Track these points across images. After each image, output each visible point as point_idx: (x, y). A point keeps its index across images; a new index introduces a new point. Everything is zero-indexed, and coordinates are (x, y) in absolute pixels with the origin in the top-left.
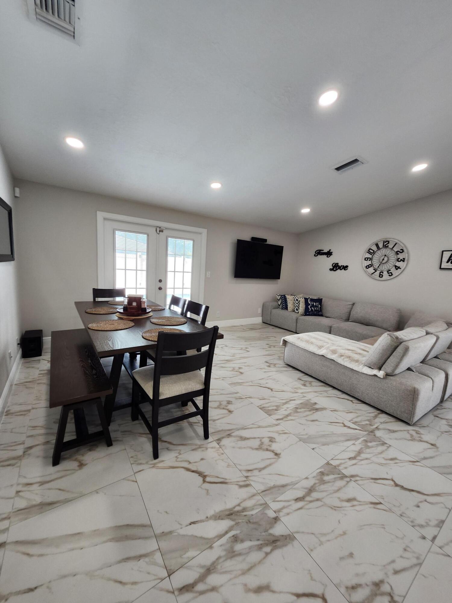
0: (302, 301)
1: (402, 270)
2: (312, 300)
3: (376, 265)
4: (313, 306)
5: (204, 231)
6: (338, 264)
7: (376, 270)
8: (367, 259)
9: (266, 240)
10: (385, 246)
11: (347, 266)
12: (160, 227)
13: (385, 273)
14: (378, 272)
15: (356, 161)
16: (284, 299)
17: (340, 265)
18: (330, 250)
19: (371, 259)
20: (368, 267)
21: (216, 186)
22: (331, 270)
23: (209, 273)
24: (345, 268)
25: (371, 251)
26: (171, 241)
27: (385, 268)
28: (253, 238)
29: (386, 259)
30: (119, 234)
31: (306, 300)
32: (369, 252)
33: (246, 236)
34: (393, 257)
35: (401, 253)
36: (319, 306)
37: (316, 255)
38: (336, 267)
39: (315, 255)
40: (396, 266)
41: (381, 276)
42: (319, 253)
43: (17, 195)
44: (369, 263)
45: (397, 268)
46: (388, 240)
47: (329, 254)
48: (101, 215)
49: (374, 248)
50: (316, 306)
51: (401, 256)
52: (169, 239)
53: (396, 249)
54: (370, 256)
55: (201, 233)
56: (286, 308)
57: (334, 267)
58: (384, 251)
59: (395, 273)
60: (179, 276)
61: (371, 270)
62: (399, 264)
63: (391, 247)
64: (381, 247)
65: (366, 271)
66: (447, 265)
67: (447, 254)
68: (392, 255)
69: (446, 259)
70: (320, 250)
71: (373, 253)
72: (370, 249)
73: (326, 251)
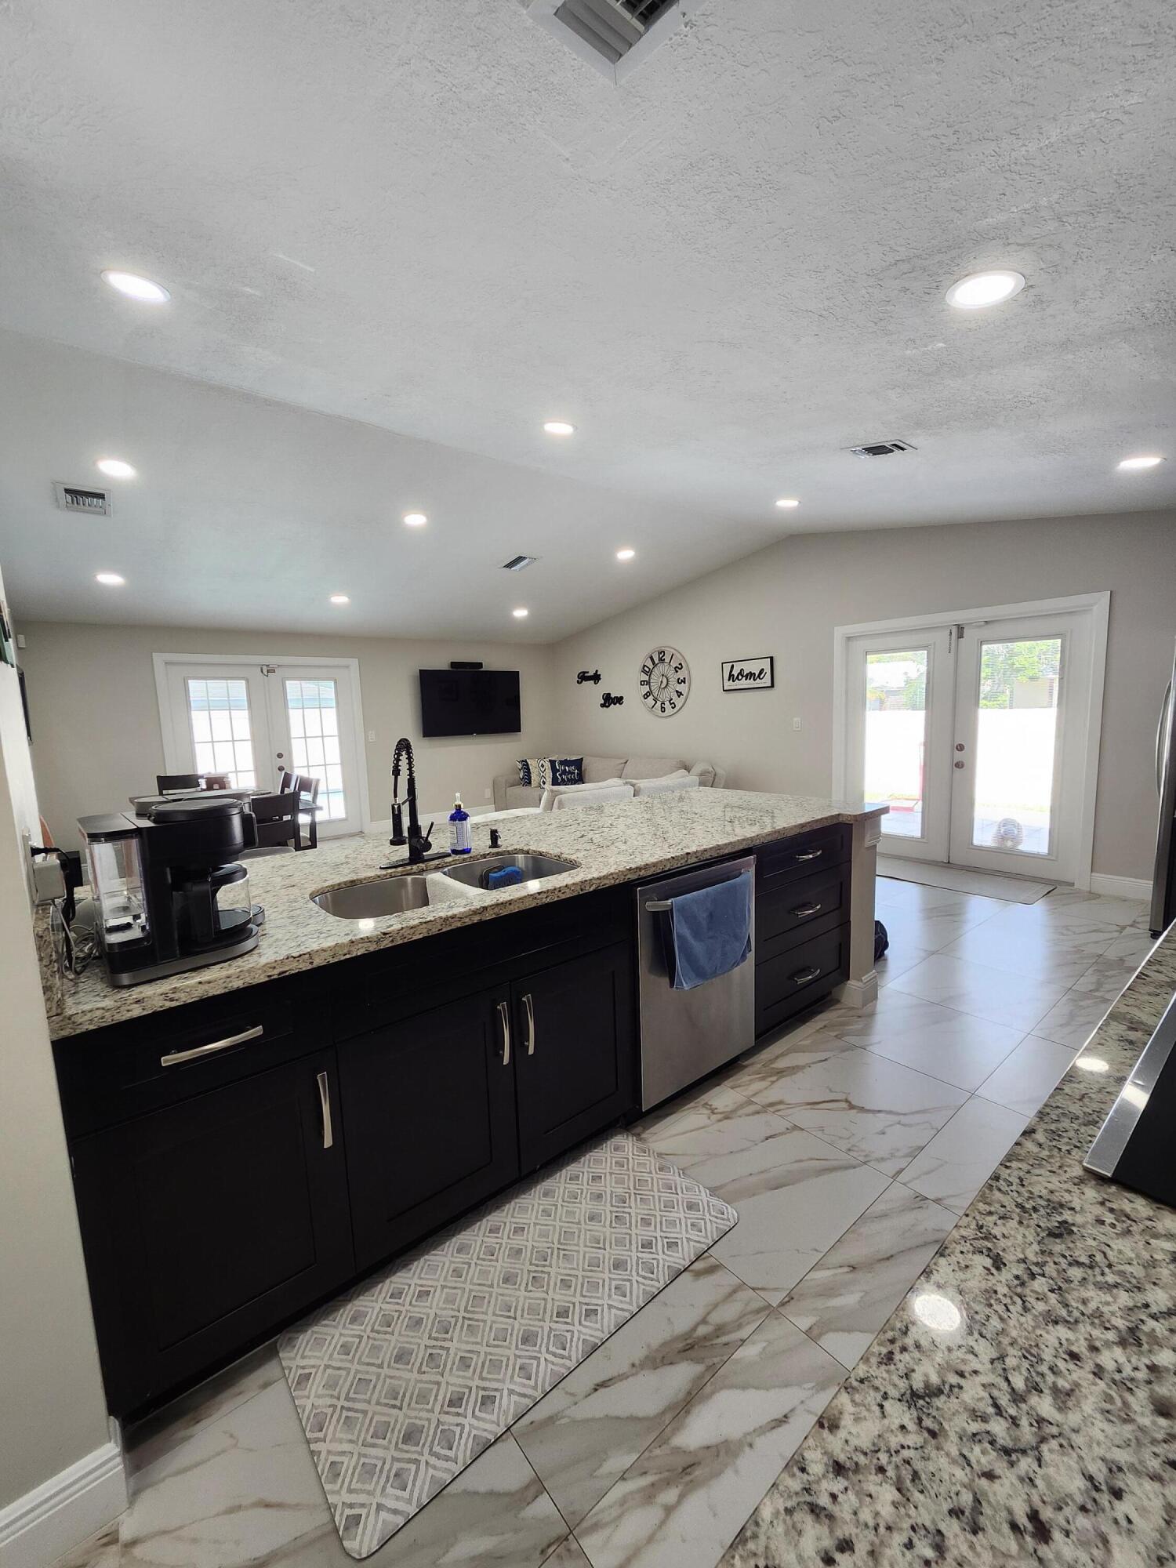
0: (548, 765)
1: (685, 695)
2: (564, 763)
3: (655, 691)
4: (564, 772)
5: (354, 663)
6: (609, 694)
7: (656, 700)
8: (643, 683)
9: (480, 665)
10: (661, 661)
11: (622, 698)
12: (268, 666)
13: (667, 703)
14: (659, 703)
15: (520, 559)
16: (526, 766)
17: (613, 696)
18: (597, 671)
19: (648, 683)
20: (646, 696)
21: (340, 600)
22: (603, 706)
23: (372, 736)
24: (620, 700)
25: (645, 668)
26: (292, 686)
27: (665, 696)
28: (453, 664)
29: (665, 680)
30: (193, 684)
31: (552, 763)
32: (644, 671)
33: (440, 662)
34: (673, 678)
35: (680, 668)
36: (576, 769)
37: (580, 681)
38: (609, 700)
39: (578, 682)
40: (677, 692)
41: (663, 710)
42: (583, 677)
43: (23, 645)
44: (646, 689)
45: (679, 694)
46: (663, 649)
47: (596, 678)
48: (159, 659)
49: (649, 664)
50: (570, 773)
51: (681, 675)
52: (287, 682)
53: (674, 664)
54: (647, 678)
55: (347, 667)
56: (530, 783)
57: (605, 701)
58: (661, 669)
59: (679, 702)
60: (315, 745)
61: (650, 699)
62: (681, 688)
63: (667, 660)
64: (657, 661)
65: (645, 704)
66: (729, 685)
67: (727, 667)
68: (671, 673)
69: (726, 676)
70: (584, 673)
71: (649, 673)
72: (645, 666)
73: (591, 673)
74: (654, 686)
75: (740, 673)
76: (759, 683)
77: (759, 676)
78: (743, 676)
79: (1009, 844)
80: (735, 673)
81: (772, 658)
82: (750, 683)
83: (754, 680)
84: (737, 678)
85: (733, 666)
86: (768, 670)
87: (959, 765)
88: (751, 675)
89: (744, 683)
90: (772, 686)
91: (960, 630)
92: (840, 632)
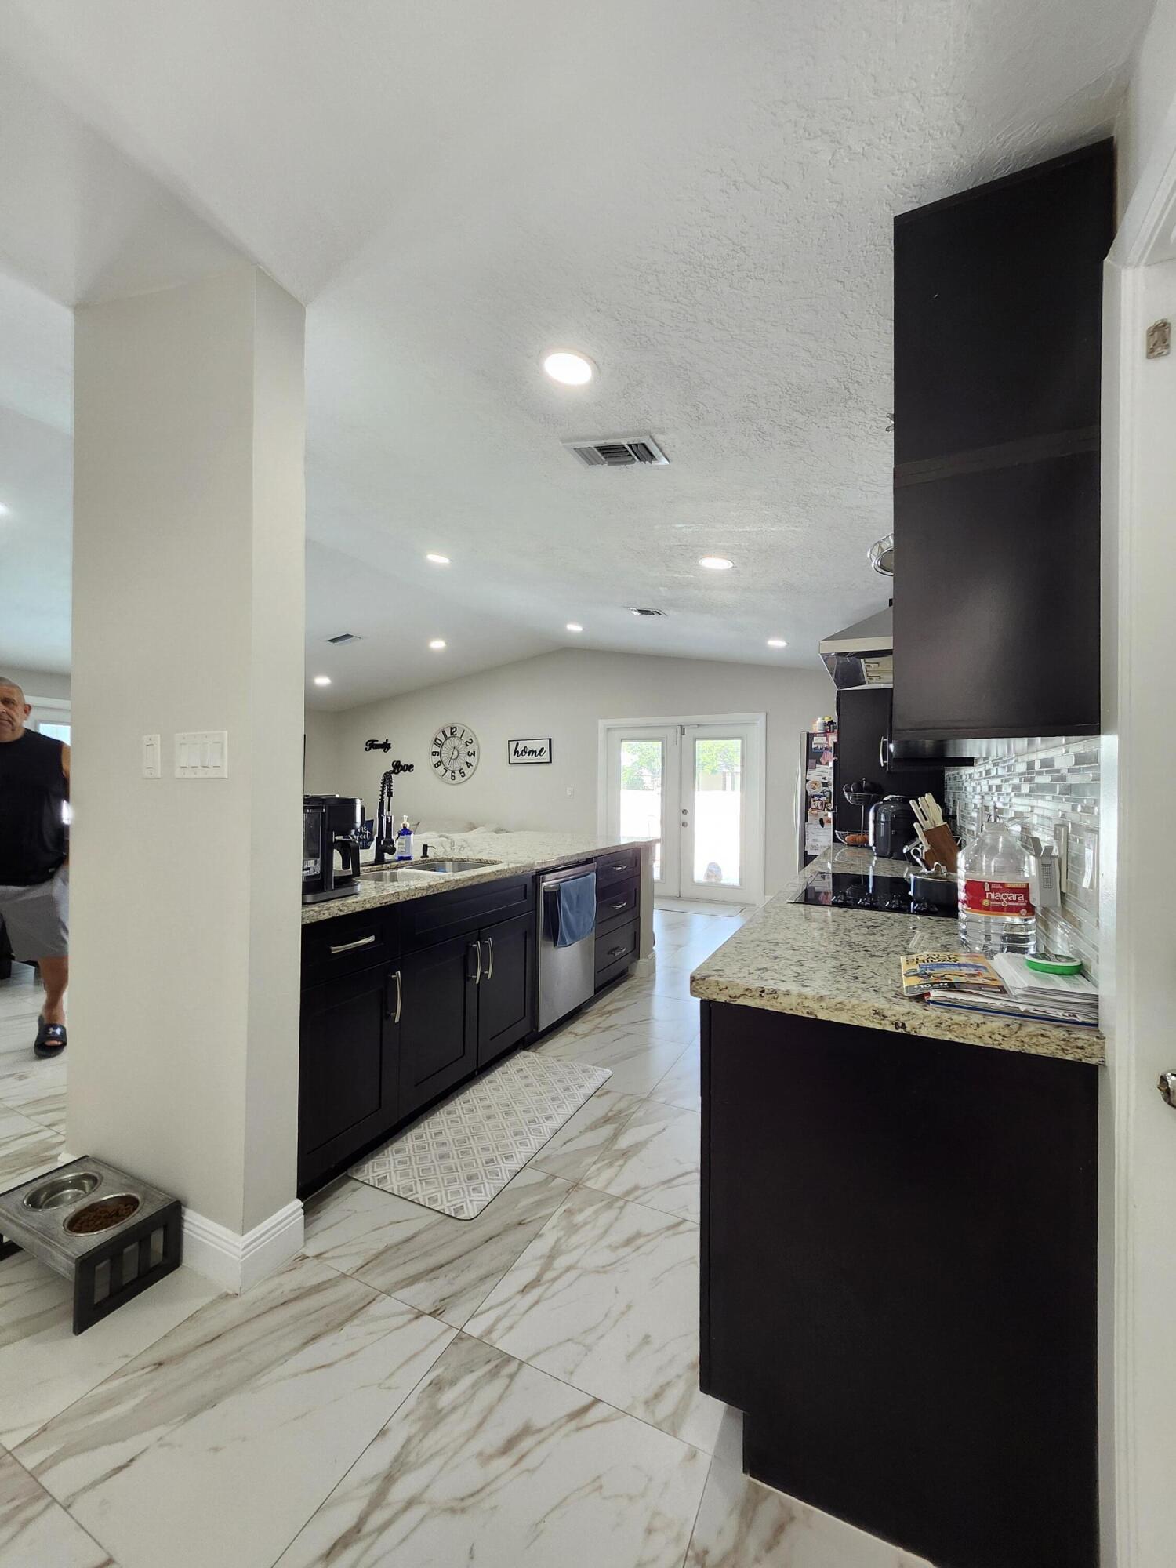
1: (474, 766)
3: (446, 762)
6: (399, 762)
7: (446, 770)
8: (434, 753)
10: (453, 735)
11: (412, 766)
13: (457, 772)
14: (449, 772)
15: (347, 636)
17: (402, 764)
18: (387, 740)
19: (439, 754)
20: (437, 765)
22: (391, 772)
24: (410, 768)
25: (437, 741)
27: (456, 765)
29: (456, 753)
32: (436, 743)
34: (463, 750)
35: (470, 743)
36: (368, 832)
37: (368, 748)
38: (398, 768)
39: (366, 749)
40: (467, 763)
41: (453, 778)
42: (372, 745)
44: (437, 759)
45: (469, 765)
46: (455, 725)
47: (386, 746)
49: (441, 737)
50: (361, 833)
51: (471, 748)
53: (465, 739)
54: (438, 749)
57: (395, 768)
58: (453, 742)
59: (468, 771)
61: (441, 769)
62: (470, 759)
63: (459, 735)
64: (448, 735)
65: (435, 773)
66: (514, 758)
67: (513, 745)
68: (462, 747)
69: (512, 751)
70: (373, 741)
71: (441, 745)
72: (437, 739)
73: (381, 742)
74: (445, 757)
75: (524, 750)
76: (539, 759)
77: (540, 753)
78: (526, 753)
79: (713, 880)
80: (520, 749)
81: (550, 739)
82: (532, 758)
83: (536, 756)
84: (522, 753)
85: (517, 744)
86: (547, 749)
87: (684, 824)
88: (532, 752)
89: (527, 758)
90: (551, 762)
91: (683, 729)
92: (602, 723)
